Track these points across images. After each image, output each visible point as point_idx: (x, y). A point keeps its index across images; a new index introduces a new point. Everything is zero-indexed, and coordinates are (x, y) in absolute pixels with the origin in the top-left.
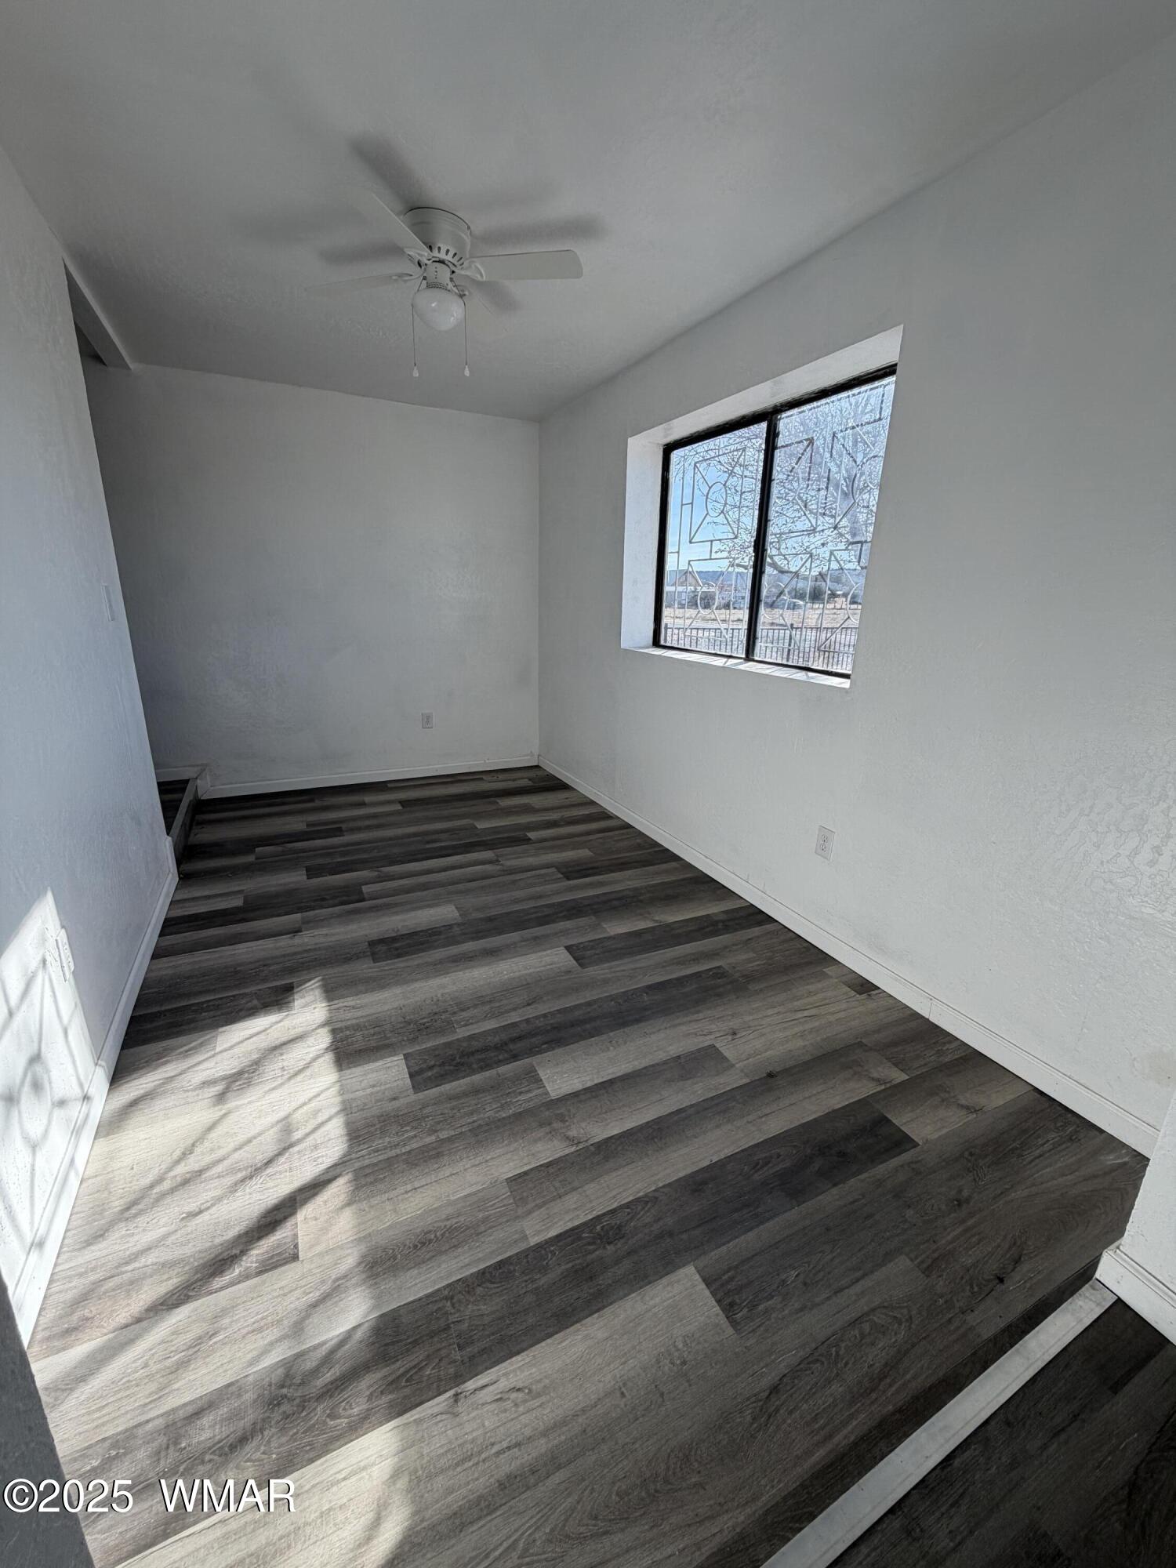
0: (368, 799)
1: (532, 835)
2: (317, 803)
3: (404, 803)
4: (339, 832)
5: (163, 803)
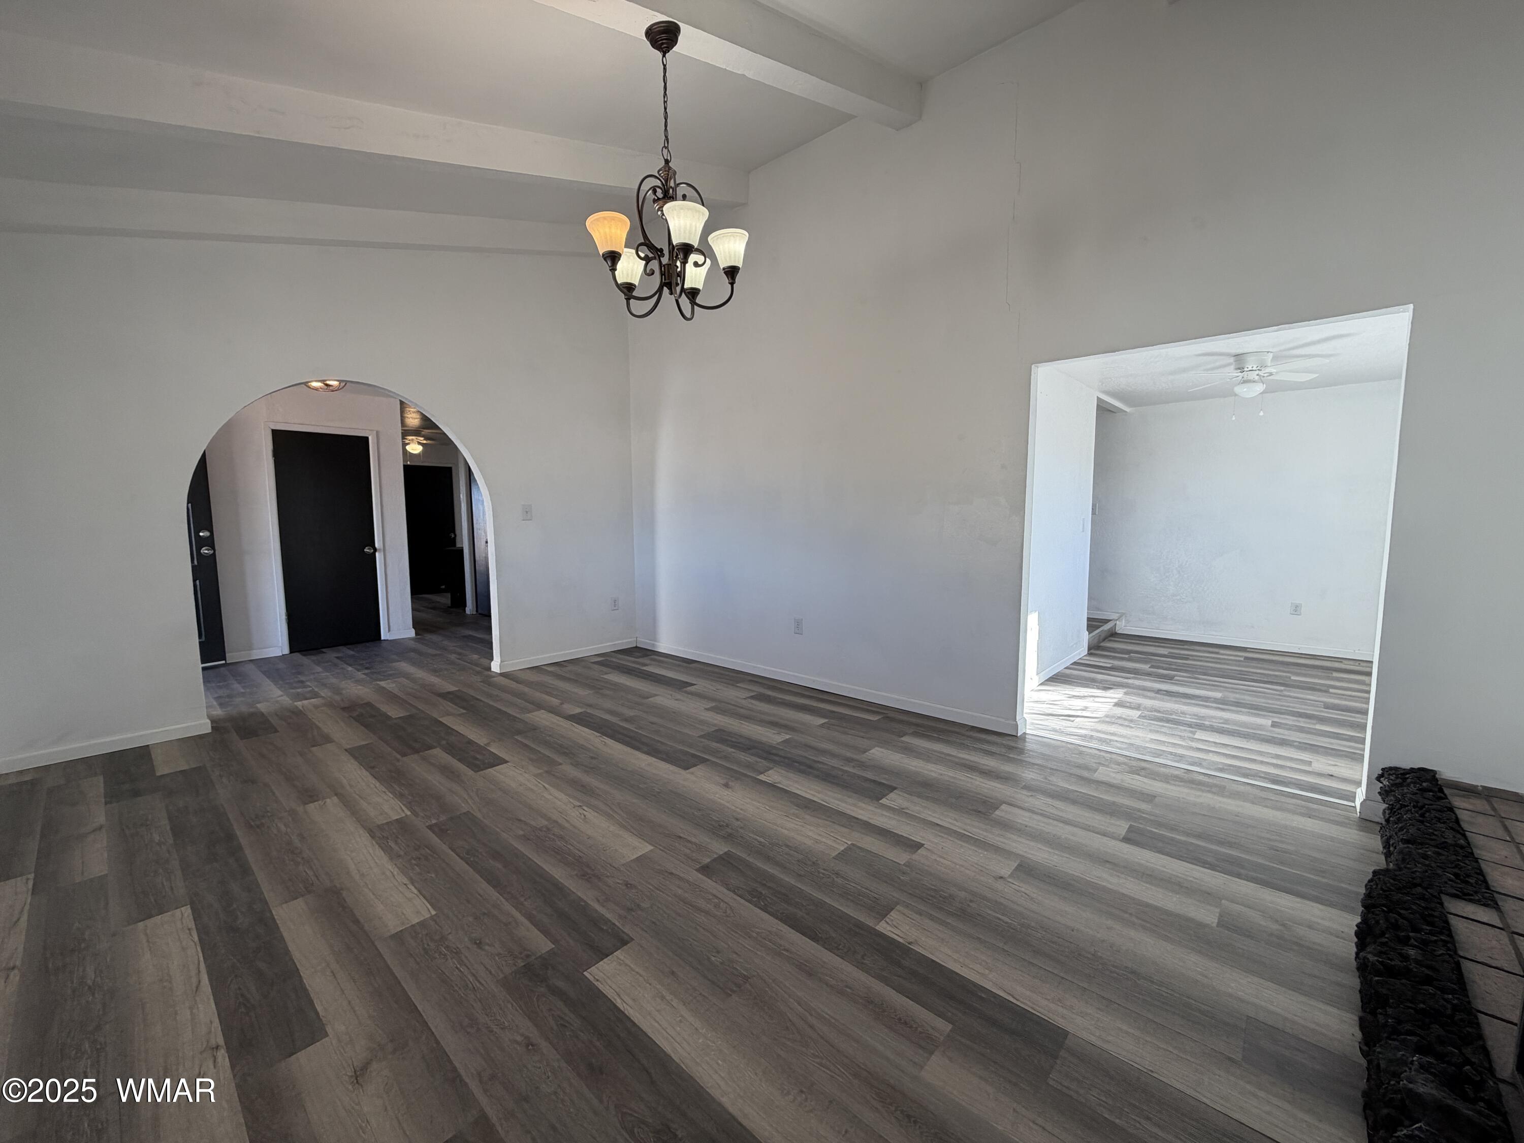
0: (1222, 651)
1: (1331, 690)
2: (1186, 647)
3: (1246, 658)
4: (1187, 659)
5: (1088, 624)
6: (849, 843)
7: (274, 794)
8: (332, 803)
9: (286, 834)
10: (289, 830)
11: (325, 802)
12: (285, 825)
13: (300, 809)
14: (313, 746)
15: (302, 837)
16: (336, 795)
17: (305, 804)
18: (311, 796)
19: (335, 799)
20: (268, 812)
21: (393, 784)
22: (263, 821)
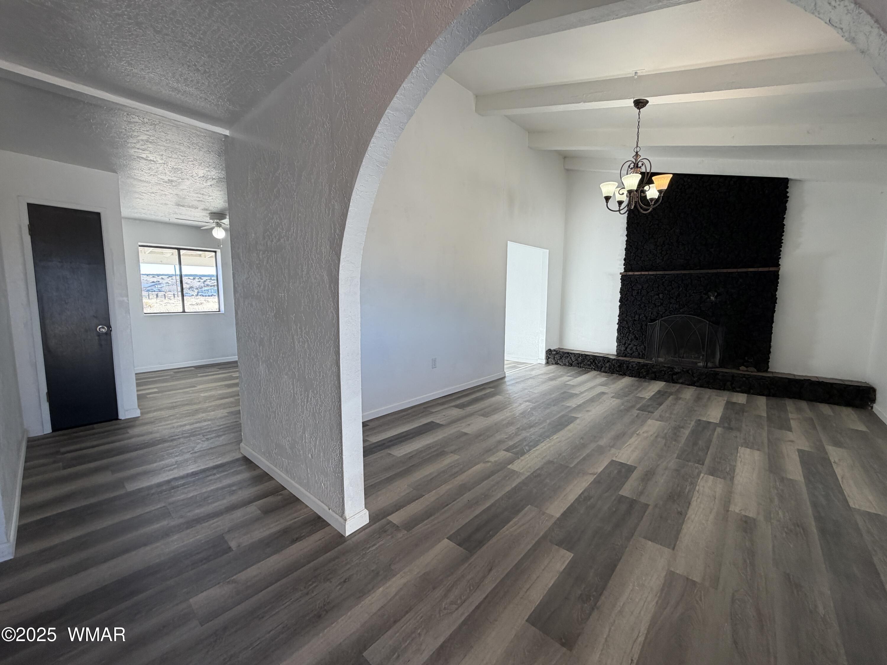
7: (774, 546)
8: (736, 508)
9: (780, 508)
10: (777, 509)
11: (740, 511)
12: (778, 514)
13: (761, 518)
14: (694, 583)
15: (771, 500)
16: (728, 511)
17: (754, 520)
18: (746, 522)
19: (732, 508)
20: (786, 533)
21: (686, 492)
22: (793, 527)
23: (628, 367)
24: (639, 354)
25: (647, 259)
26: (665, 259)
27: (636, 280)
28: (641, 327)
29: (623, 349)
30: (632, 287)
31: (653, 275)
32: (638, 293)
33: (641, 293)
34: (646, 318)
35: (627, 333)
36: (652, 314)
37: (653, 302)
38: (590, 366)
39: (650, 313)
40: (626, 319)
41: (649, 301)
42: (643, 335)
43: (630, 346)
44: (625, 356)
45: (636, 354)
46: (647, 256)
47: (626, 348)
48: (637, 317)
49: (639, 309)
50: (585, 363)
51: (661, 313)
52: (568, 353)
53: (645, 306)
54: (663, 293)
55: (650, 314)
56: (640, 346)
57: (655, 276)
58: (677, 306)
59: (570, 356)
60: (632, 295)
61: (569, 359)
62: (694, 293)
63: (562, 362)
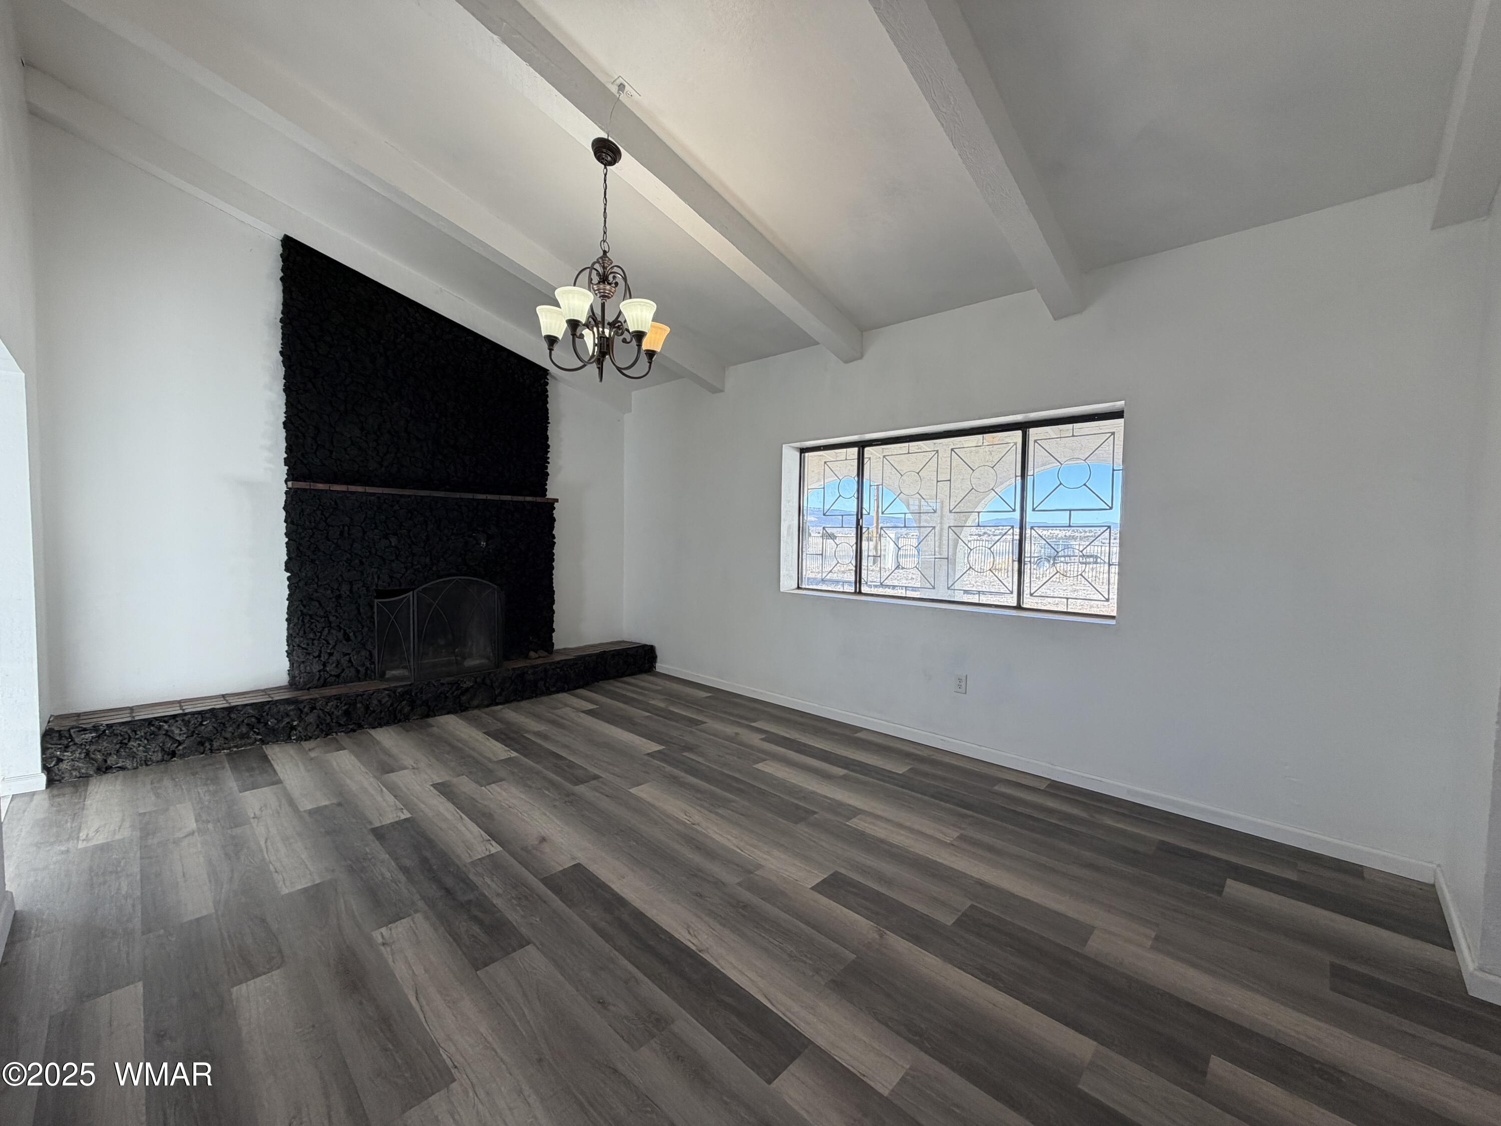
6: (483, 788)
23: (367, 708)
24: (358, 671)
25: (347, 457)
26: (385, 463)
27: (336, 503)
28: (358, 609)
29: (316, 667)
30: (327, 518)
31: (374, 494)
32: (342, 533)
33: (349, 534)
34: (368, 589)
35: (324, 628)
36: (379, 578)
37: (379, 553)
38: (248, 738)
39: (376, 577)
40: (316, 595)
41: (370, 552)
42: (363, 627)
43: (334, 658)
44: (325, 685)
45: (350, 673)
46: (345, 449)
47: (324, 665)
48: (345, 588)
49: (349, 570)
50: (228, 735)
51: (399, 576)
52: (150, 722)
53: (362, 563)
54: (397, 535)
55: (376, 580)
56: (358, 653)
57: (379, 496)
58: (428, 560)
59: (160, 728)
60: (327, 538)
61: (161, 738)
62: (453, 534)
63: (133, 756)
